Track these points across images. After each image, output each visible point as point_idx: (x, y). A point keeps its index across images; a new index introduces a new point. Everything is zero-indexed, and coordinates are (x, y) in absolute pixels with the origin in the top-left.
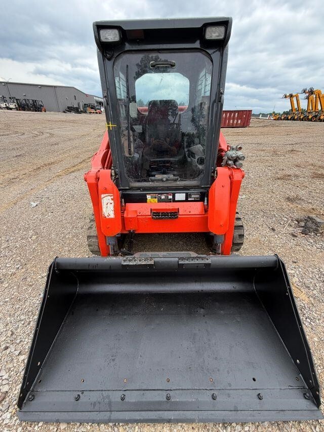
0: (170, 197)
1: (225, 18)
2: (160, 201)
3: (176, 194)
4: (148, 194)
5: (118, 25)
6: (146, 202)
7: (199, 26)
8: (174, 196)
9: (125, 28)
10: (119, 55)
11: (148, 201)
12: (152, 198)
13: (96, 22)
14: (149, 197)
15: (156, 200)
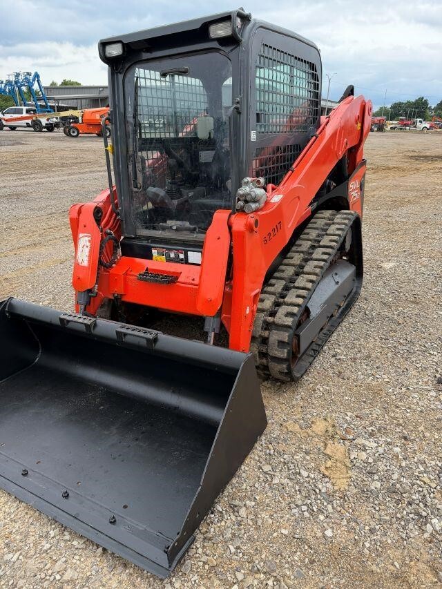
0: (182, 256)
1: (227, 13)
2: (169, 260)
3: (189, 253)
4: (153, 247)
5: (119, 39)
6: (152, 259)
7: (198, 26)
8: (186, 256)
9: (125, 42)
10: (129, 67)
11: (154, 258)
12: (158, 253)
13: (101, 40)
14: (154, 252)
15: (164, 258)
